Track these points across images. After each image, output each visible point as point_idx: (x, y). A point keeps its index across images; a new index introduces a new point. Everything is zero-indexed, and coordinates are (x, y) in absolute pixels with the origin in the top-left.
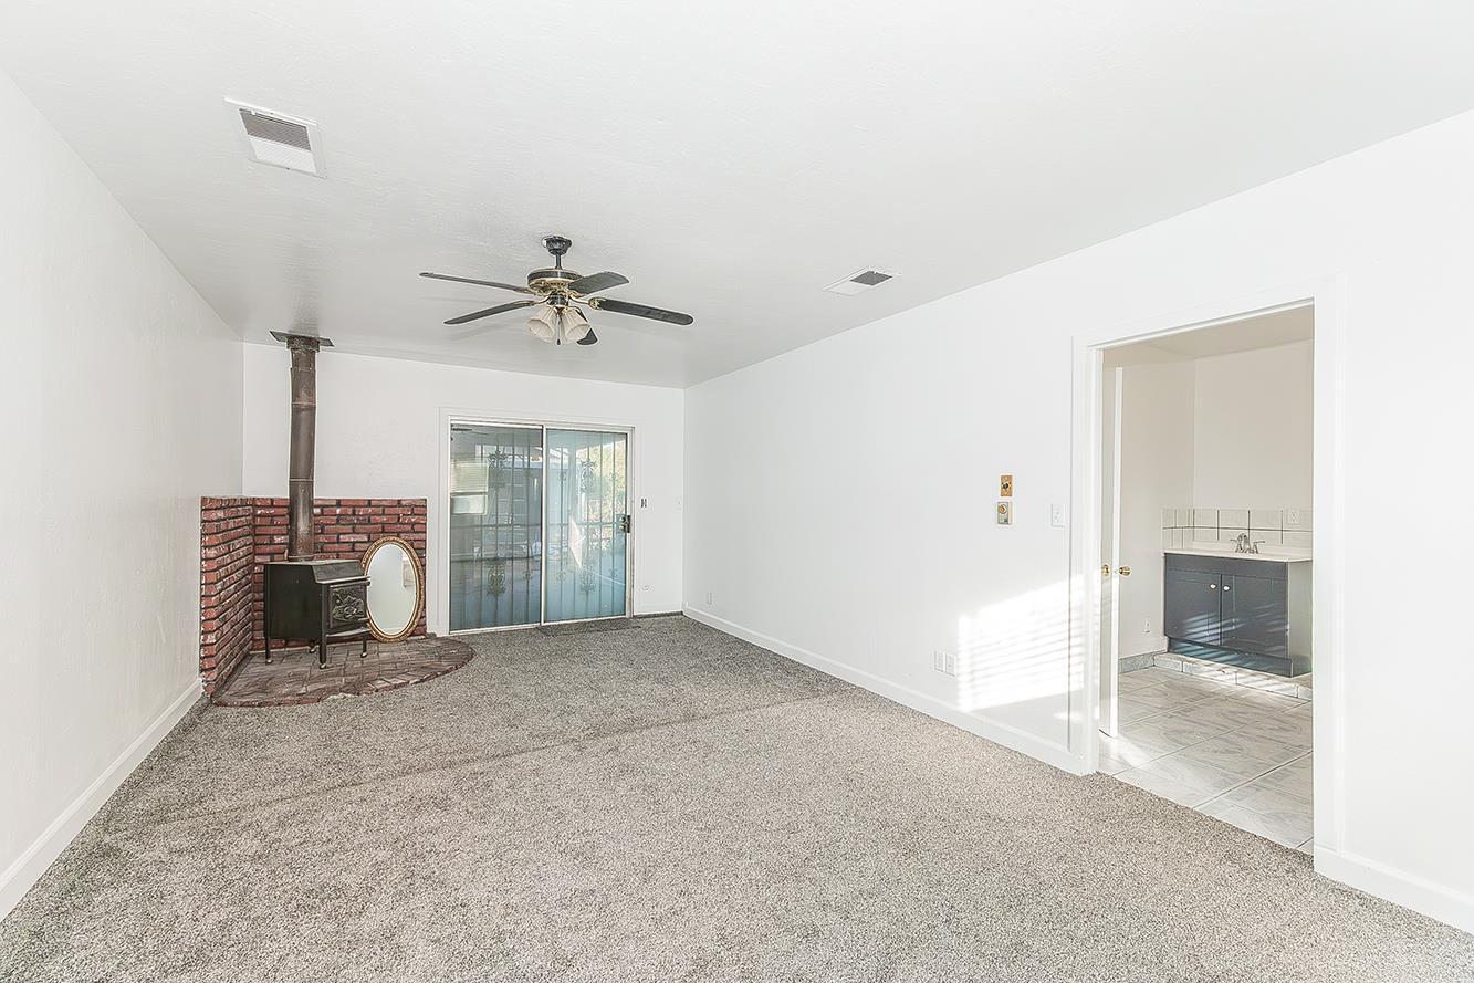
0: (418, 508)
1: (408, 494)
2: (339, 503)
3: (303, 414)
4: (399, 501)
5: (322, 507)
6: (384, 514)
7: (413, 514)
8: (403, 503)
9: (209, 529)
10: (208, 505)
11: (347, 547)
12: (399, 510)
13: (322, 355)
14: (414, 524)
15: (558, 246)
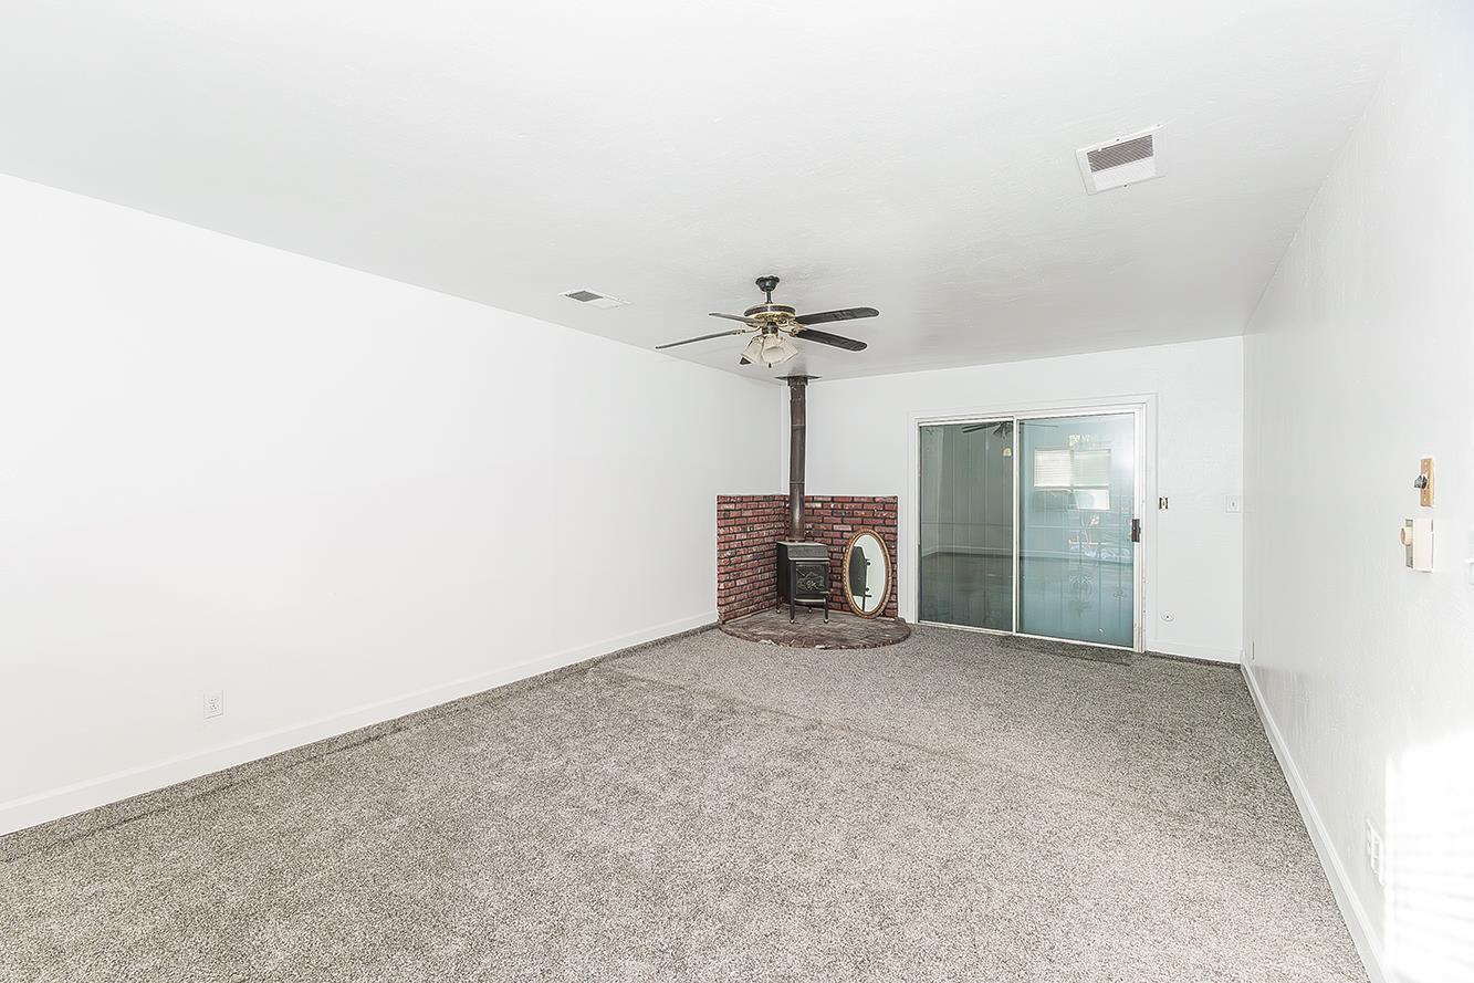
0: (890, 505)
1: (881, 492)
2: (833, 499)
3: (798, 432)
4: (874, 498)
5: (822, 502)
6: (862, 510)
7: (884, 510)
8: (877, 500)
9: (723, 516)
10: (722, 500)
11: (838, 535)
12: (873, 506)
13: (810, 388)
14: (885, 518)
15: (768, 284)
